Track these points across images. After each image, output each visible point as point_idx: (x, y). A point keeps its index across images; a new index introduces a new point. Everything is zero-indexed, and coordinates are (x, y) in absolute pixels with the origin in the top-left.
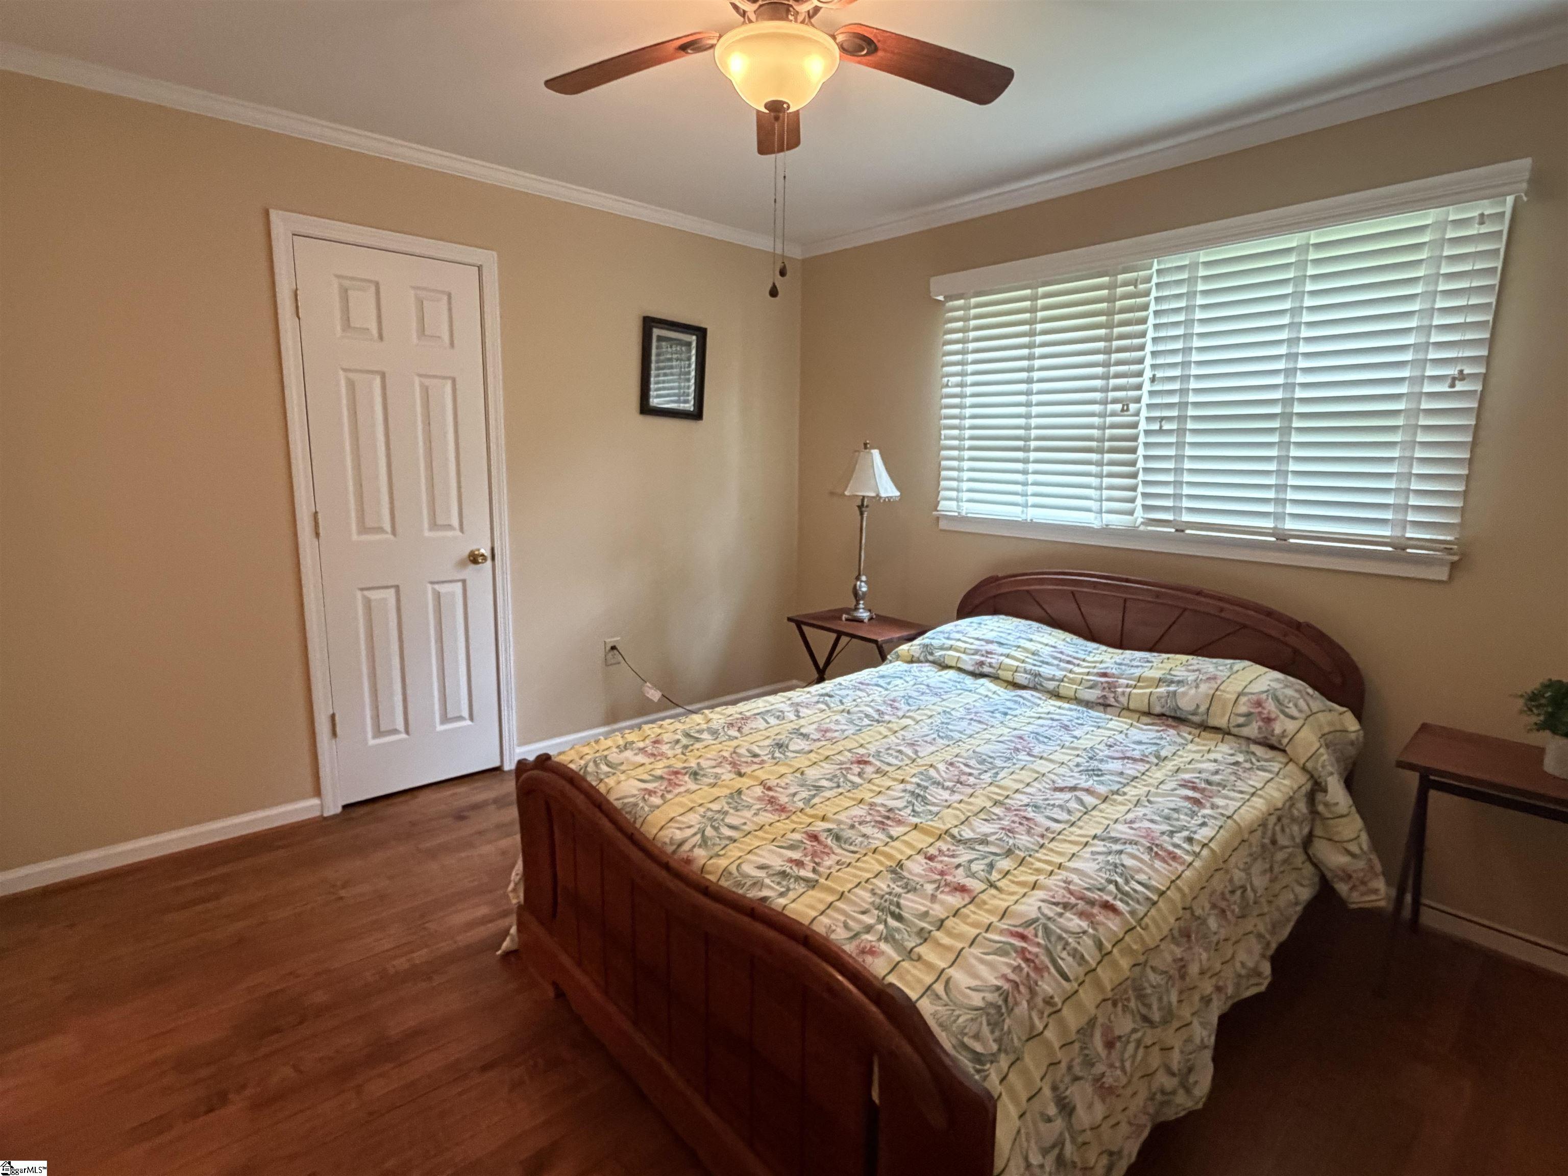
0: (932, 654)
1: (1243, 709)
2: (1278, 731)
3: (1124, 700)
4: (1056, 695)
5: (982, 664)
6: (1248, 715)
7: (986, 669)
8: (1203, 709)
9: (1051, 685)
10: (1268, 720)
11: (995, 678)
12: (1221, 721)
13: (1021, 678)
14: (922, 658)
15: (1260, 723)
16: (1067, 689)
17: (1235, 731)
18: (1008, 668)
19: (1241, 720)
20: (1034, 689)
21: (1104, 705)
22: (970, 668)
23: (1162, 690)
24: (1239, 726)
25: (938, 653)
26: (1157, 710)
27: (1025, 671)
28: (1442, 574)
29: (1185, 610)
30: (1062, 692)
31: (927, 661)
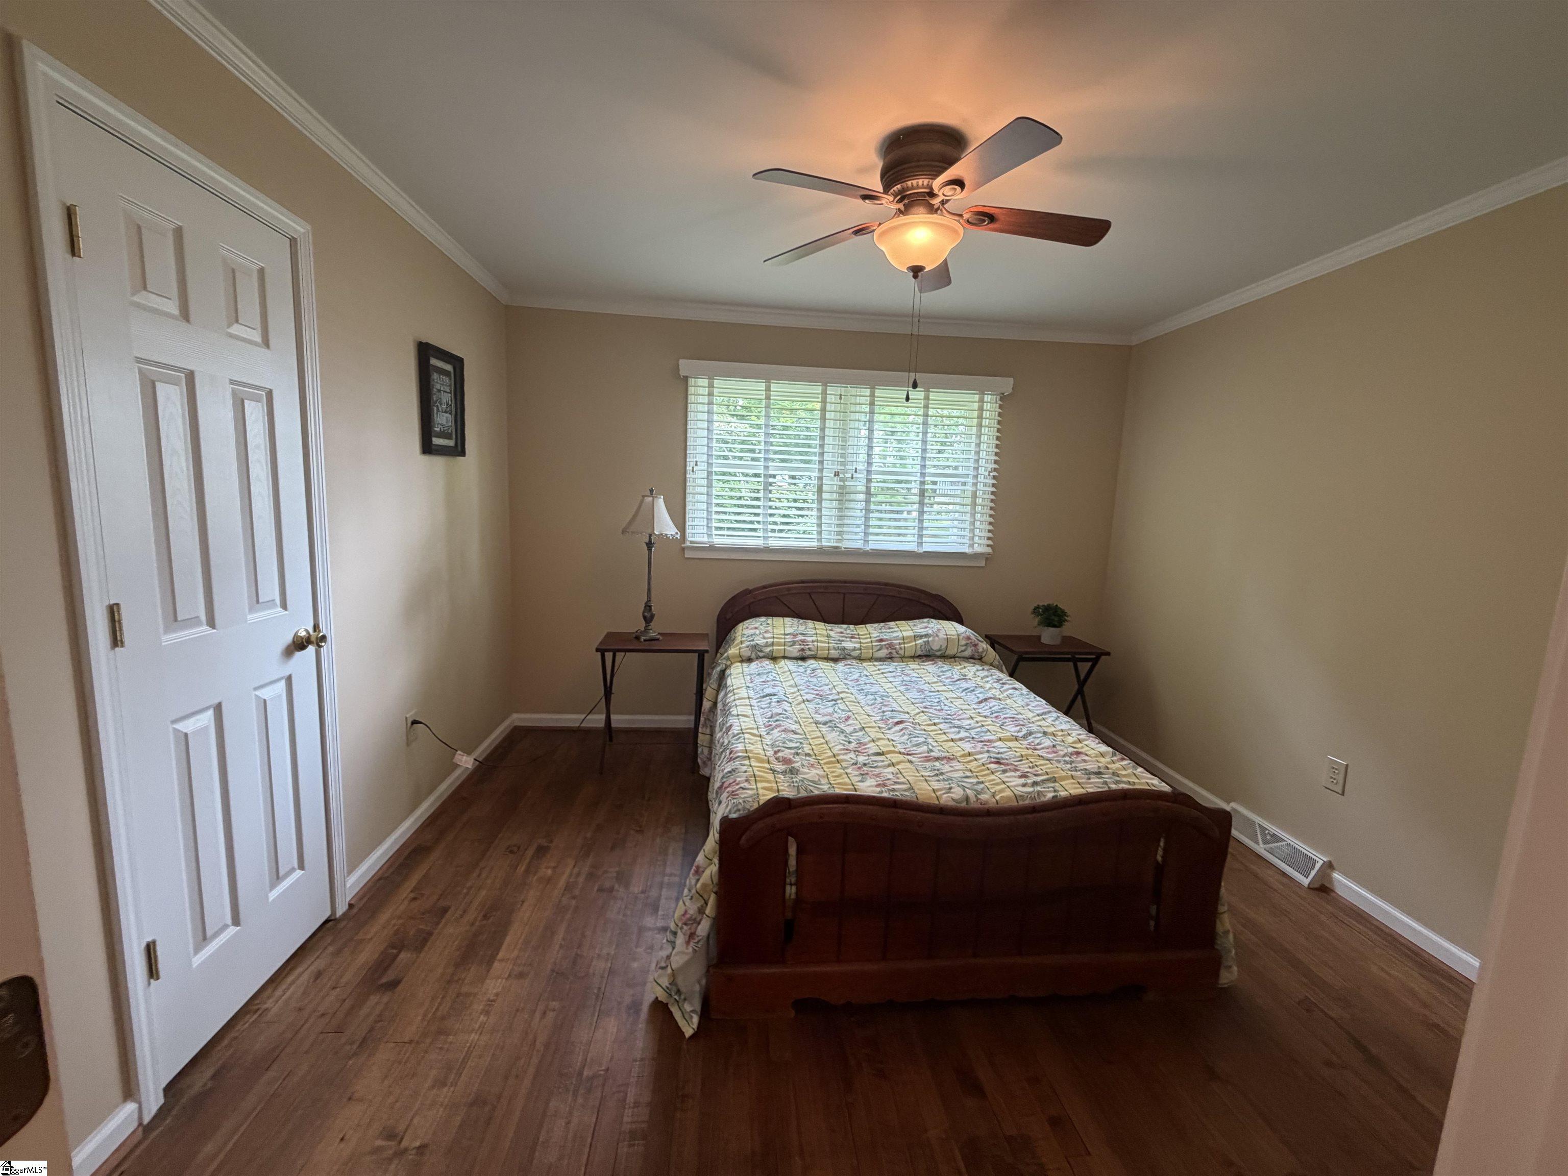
0: (761, 651)
1: (963, 642)
2: (981, 650)
3: (901, 652)
4: (860, 659)
5: (803, 650)
6: (966, 645)
7: (808, 653)
8: (944, 646)
9: (857, 653)
10: (976, 645)
11: (814, 657)
12: (951, 651)
13: (834, 654)
14: (753, 656)
15: (973, 648)
16: (867, 653)
17: (958, 655)
18: (823, 649)
19: (963, 648)
20: (845, 659)
21: (890, 658)
22: (797, 654)
23: (920, 642)
24: (962, 651)
25: (768, 649)
26: (919, 653)
27: (834, 648)
28: (983, 564)
29: (879, 595)
30: (863, 656)
31: (758, 658)
